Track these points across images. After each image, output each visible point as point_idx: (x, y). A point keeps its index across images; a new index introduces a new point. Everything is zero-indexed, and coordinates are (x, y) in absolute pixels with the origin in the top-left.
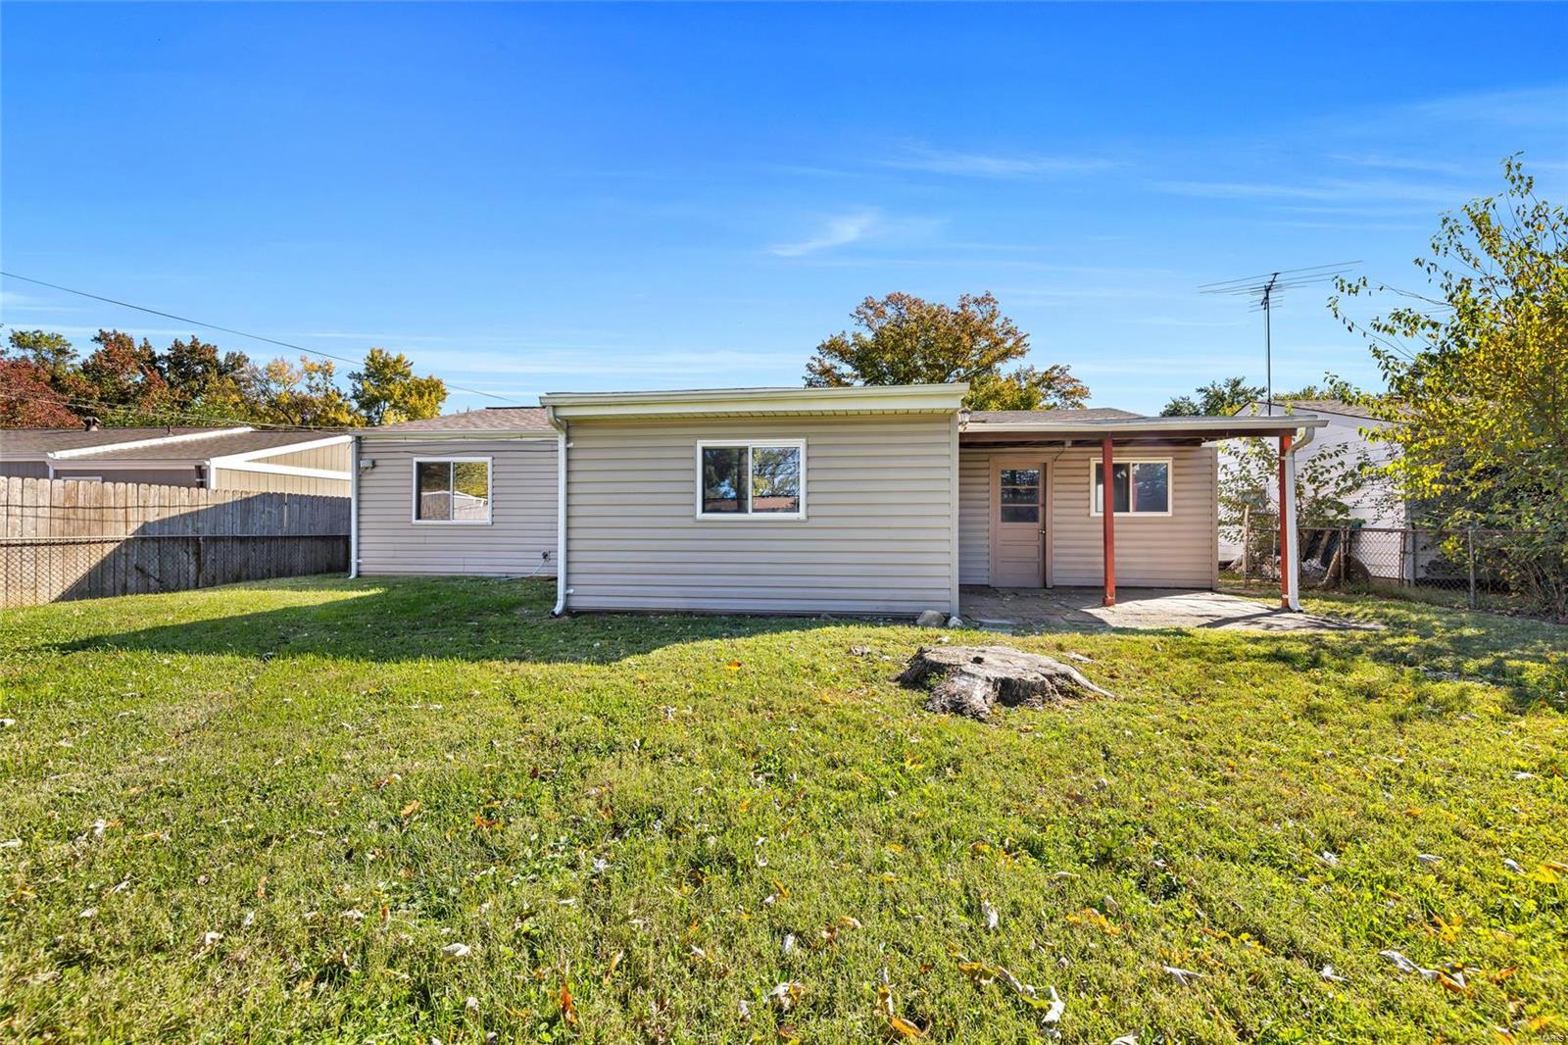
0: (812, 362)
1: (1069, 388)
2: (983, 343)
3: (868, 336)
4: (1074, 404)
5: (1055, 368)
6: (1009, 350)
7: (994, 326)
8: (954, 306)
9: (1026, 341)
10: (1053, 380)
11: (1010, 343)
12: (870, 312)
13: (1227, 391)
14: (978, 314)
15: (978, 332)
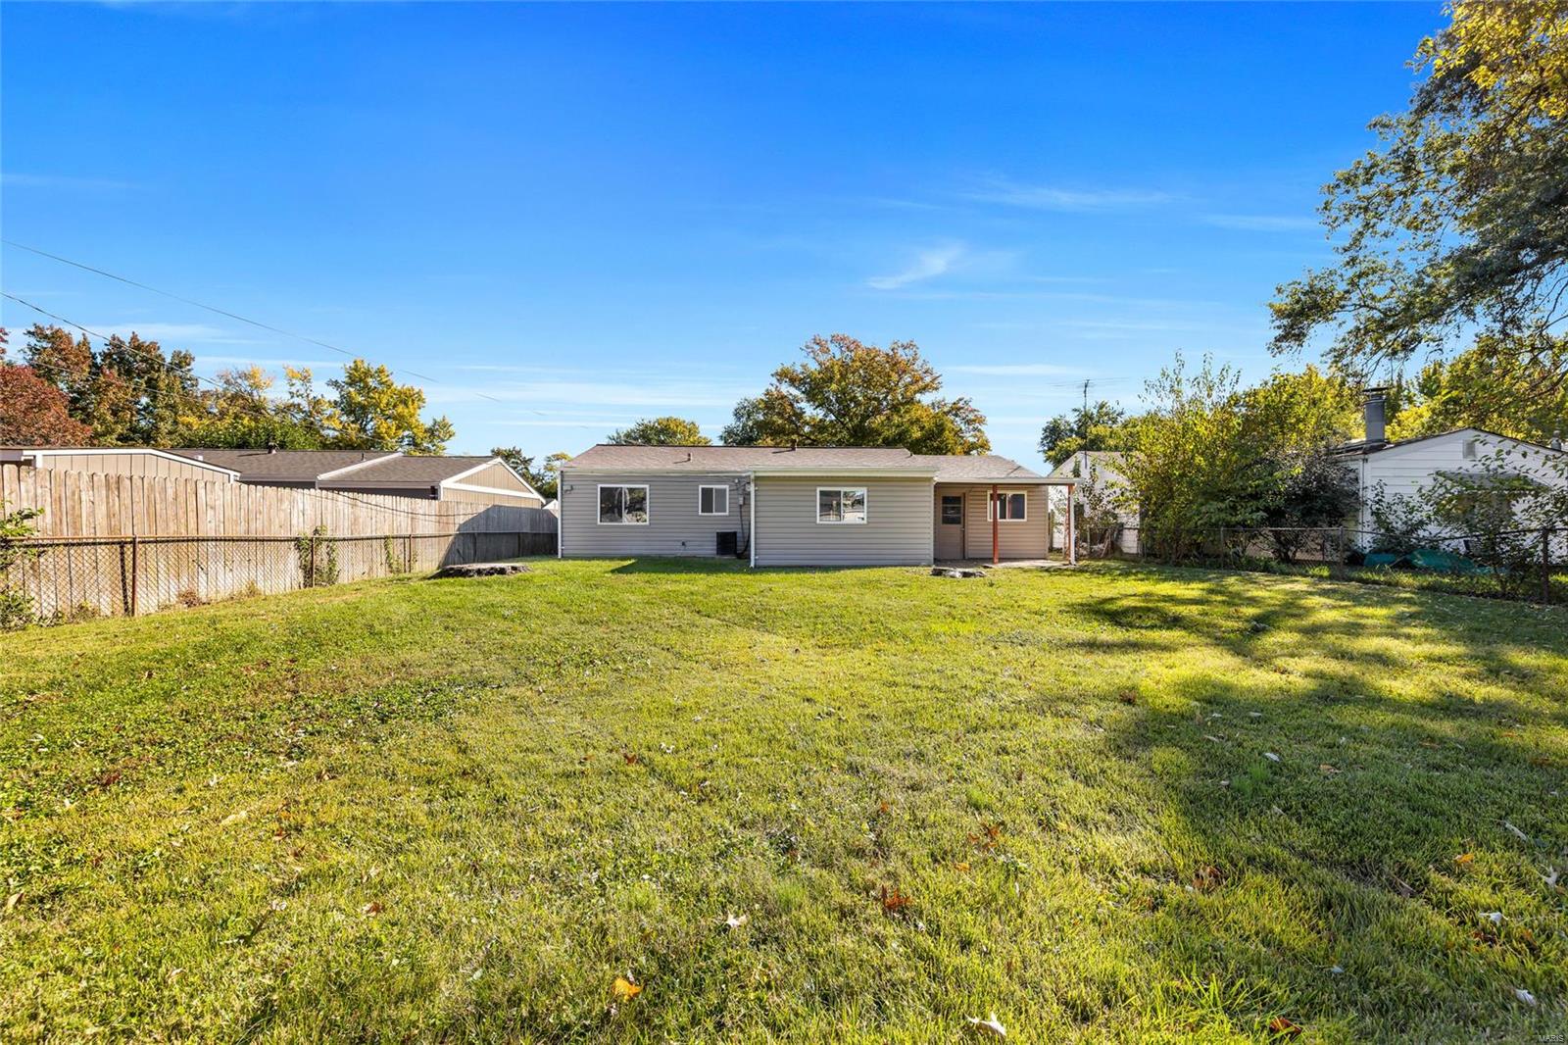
0: (770, 388)
1: (971, 416)
2: (907, 379)
3: (814, 367)
4: (975, 429)
5: (961, 400)
6: (927, 386)
7: (915, 367)
8: (886, 348)
9: (939, 380)
10: (959, 409)
11: (928, 379)
12: (817, 347)
13: (1095, 411)
14: (903, 355)
15: (904, 372)
